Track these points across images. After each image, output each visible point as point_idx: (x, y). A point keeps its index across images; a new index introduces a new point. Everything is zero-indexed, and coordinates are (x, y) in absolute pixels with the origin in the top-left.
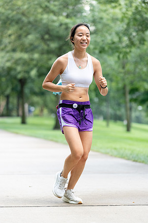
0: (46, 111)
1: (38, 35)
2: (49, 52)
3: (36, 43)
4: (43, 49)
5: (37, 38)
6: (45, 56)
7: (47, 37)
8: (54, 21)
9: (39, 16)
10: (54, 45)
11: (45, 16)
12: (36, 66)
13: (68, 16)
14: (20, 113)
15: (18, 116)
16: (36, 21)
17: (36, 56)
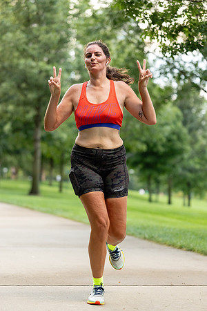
0: (21, 173)
1: (13, 83)
2: (26, 103)
3: (11, 93)
4: (19, 100)
5: (12, 87)
6: (21, 109)
7: (24, 85)
8: (32, 68)
9: (15, 61)
10: (32, 96)
11: (22, 61)
12: (10, 119)
13: (49, 62)
16: (11, 67)
17: (11, 108)
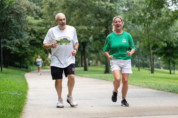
7: (98, 15)
8: (103, 5)
9: (93, 2)
11: (97, 2)
12: (92, 33)
13: (111, 2)
14: (83, 64)
15: (82, 66)
17: (92, 27)
